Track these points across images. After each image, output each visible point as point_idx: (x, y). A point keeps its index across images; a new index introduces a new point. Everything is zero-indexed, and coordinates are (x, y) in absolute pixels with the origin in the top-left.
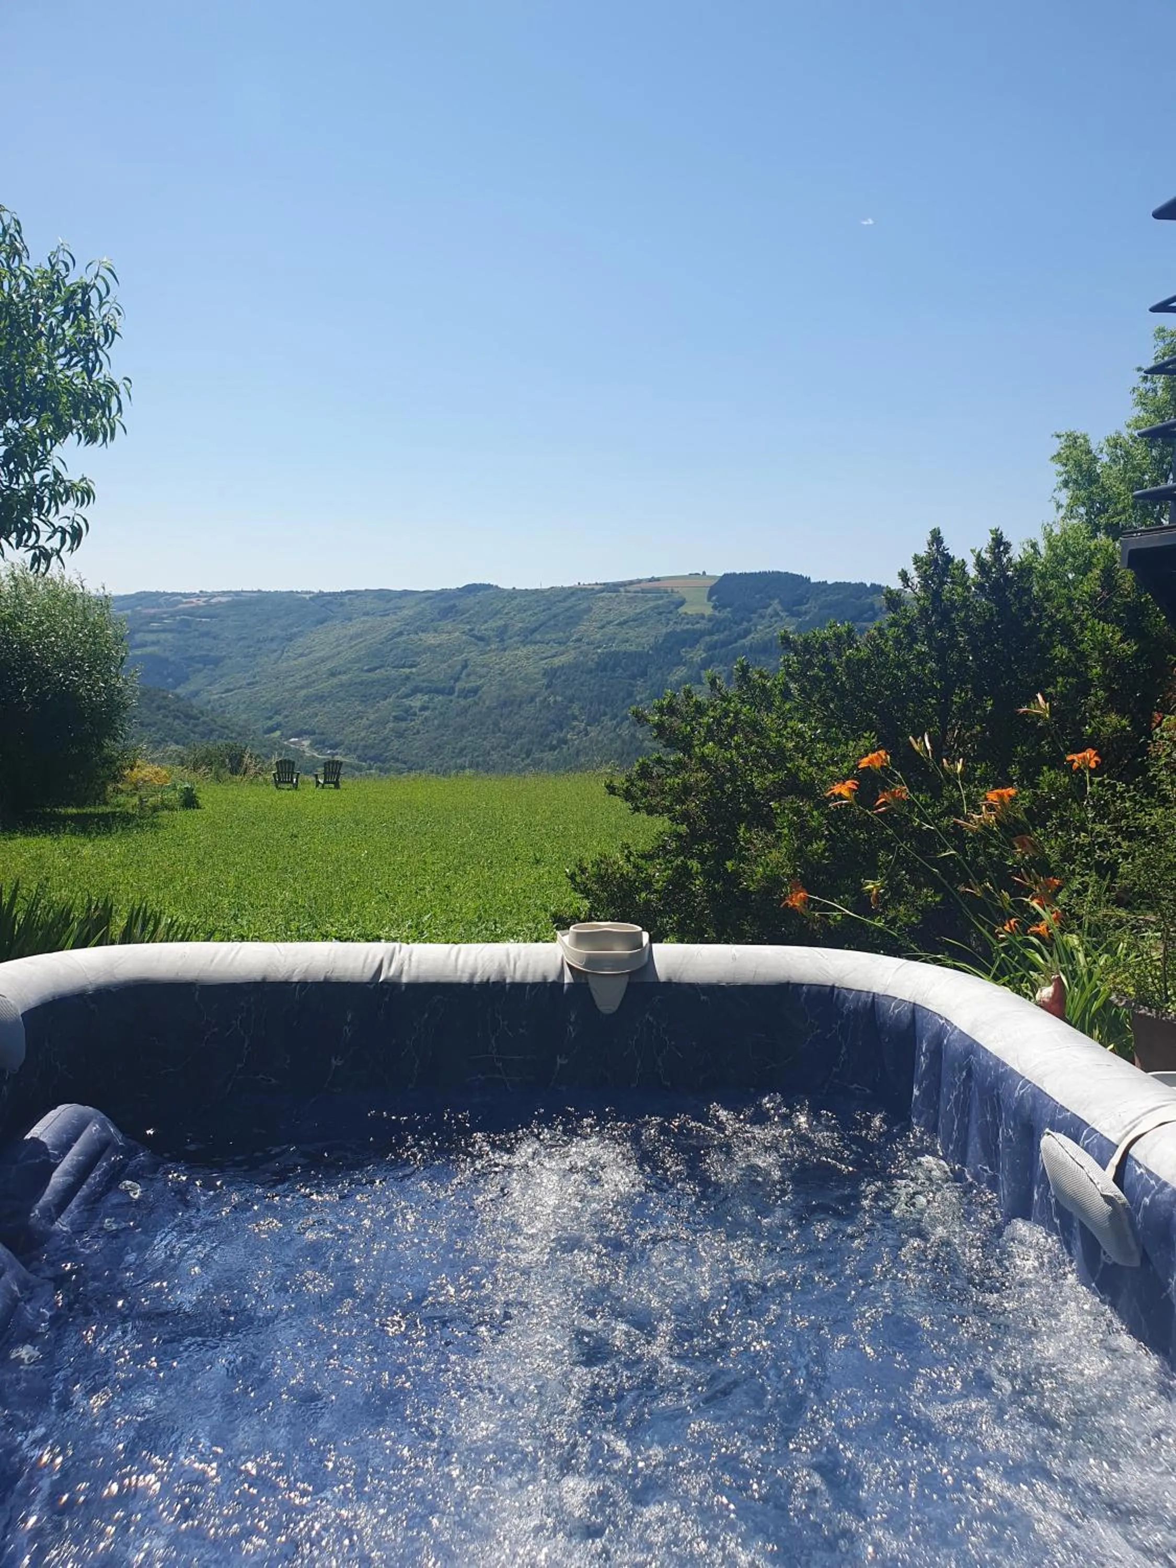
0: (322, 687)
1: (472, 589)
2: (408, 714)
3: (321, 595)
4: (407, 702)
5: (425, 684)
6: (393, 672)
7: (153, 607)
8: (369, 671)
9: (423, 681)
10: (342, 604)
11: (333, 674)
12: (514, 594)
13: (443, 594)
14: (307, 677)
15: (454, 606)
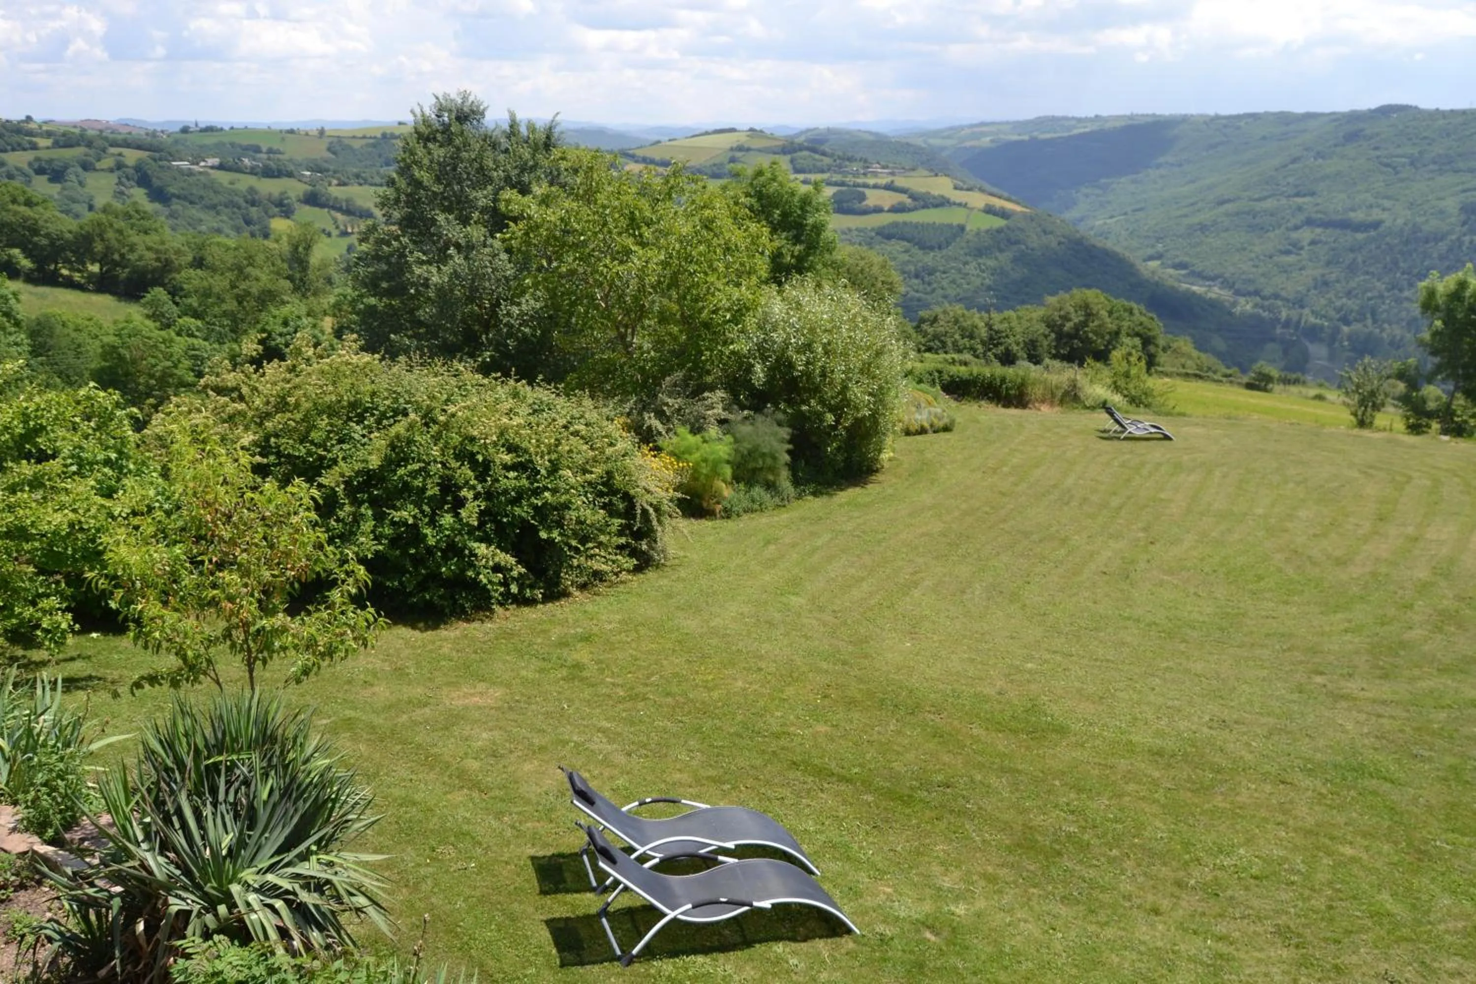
0: (1205, 217)
1: (1386, 111)
2: (1296, 247)
3: (1217, 117)
4: (1295, 235)
5: (1319, 216)
6: (1284, 201)
7: (1049, 132)
8: (1259, 200)
9: (1317, 212)
10: (1239, 128)
11: (1222, 203)
12: (1437, 114)
13: (1354, 117)
14: (1192, 204)
15: (1362, 130)
